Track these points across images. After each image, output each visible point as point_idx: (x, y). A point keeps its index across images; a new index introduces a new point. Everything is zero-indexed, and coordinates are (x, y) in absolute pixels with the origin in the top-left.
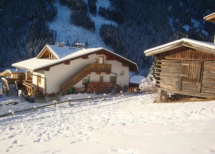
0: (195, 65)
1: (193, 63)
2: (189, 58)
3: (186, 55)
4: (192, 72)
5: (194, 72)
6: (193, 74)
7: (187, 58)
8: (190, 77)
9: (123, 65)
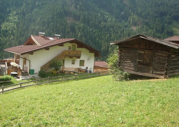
0: (148, 53)
1: (147, 51)
2: (144, 47)
3: (142, 45)
4: (146, 58)
5: (148, 58)
6: (147, 59)
7: (143, 47)
8: (144, 62)
9: (90, 52)
